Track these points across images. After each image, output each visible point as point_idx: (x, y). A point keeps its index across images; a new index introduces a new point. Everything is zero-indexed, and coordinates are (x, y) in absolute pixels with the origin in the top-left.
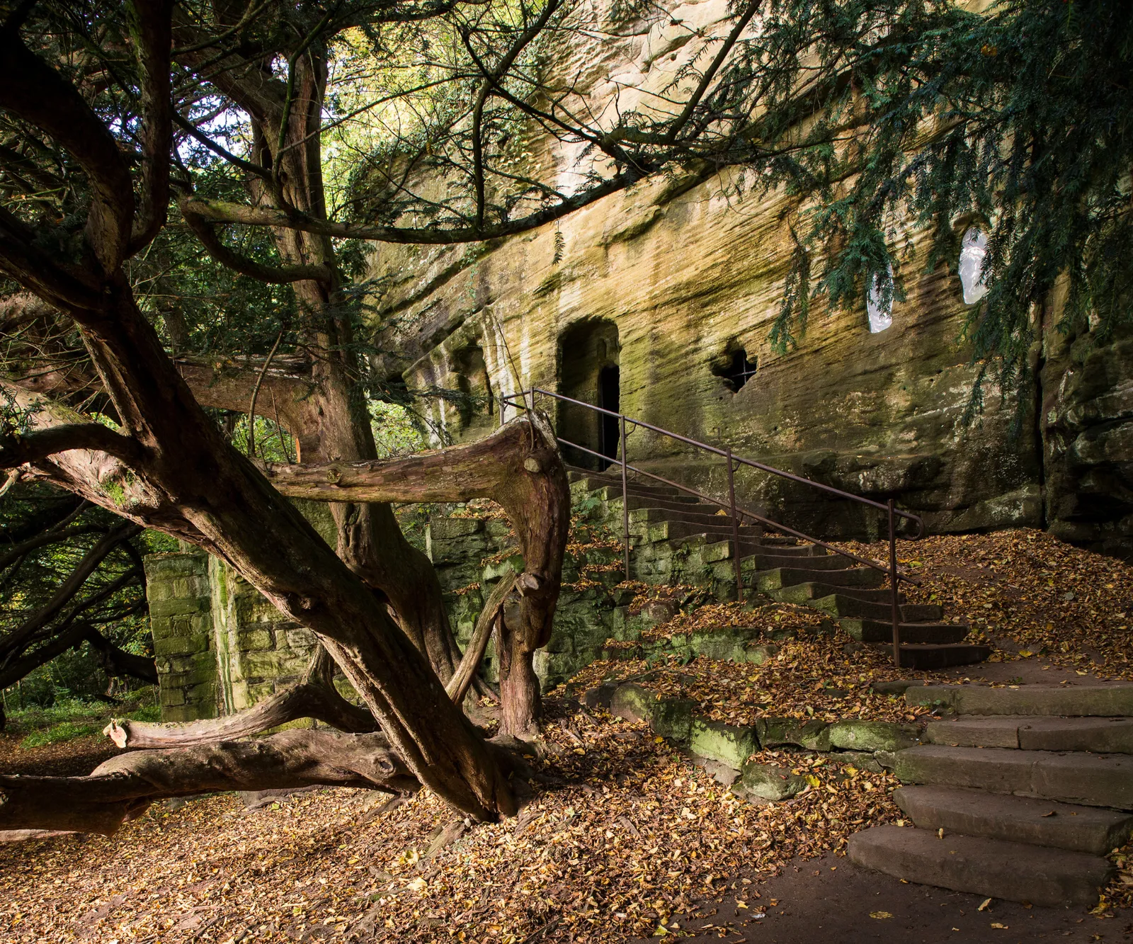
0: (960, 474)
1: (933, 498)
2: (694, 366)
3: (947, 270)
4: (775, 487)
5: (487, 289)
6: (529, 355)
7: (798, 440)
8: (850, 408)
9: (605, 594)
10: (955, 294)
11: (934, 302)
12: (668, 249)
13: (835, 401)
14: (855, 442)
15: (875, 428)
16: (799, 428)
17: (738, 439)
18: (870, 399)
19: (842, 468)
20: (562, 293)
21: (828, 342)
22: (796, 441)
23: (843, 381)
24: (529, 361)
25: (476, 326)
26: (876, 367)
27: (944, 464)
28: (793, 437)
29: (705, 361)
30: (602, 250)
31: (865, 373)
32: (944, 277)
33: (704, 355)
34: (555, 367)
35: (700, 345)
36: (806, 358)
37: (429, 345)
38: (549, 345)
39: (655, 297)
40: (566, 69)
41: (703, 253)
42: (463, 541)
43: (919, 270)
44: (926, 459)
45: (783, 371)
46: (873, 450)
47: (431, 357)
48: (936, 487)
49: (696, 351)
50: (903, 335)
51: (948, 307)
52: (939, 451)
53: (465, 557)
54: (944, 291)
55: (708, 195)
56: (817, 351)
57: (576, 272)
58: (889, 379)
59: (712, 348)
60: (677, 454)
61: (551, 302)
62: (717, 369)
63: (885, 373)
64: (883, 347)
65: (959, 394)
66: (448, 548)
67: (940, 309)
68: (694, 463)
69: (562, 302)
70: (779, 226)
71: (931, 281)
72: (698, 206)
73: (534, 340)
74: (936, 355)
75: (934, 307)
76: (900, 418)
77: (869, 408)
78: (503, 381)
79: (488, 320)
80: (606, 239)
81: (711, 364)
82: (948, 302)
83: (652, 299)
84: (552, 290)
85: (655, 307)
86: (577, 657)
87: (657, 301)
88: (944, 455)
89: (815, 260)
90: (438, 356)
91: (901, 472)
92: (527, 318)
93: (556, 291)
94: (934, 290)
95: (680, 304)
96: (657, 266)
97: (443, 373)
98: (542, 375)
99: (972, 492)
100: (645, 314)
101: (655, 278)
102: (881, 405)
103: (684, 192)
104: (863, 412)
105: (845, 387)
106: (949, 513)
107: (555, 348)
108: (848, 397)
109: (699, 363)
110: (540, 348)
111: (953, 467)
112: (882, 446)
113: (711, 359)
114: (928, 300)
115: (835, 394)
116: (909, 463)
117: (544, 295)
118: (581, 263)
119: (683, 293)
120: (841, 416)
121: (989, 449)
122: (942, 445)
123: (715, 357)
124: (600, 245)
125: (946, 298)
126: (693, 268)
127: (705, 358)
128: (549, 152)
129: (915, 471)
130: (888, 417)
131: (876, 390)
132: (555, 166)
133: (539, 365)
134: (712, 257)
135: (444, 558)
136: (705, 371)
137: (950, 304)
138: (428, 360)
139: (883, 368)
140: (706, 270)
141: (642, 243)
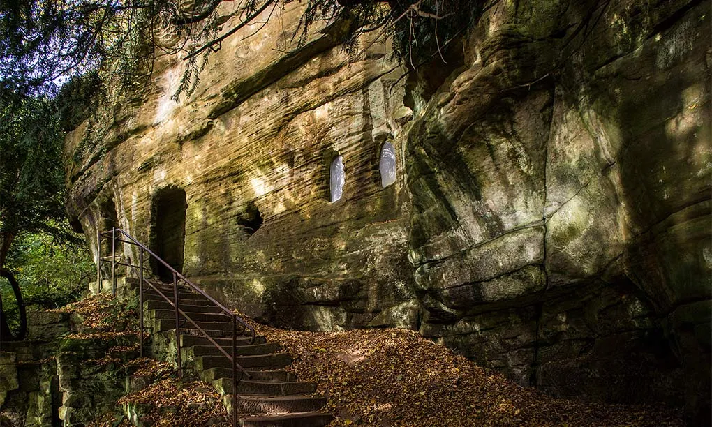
0: (373, 291)
1: (359, 305)
2: (227, 219)
3: (370, 166)
4: (269, 295)
5: (114, 166)
6: (136, 208)
7: (283, 267)
8: (314, 247)
9: (121, 367)
10: (375, 181)
11: (363, 186)
12: (216, 146)
13: (305, 243)
14: (314, 269)
15: (327, 261)
16: (284, 259)
17: (250, 265)
18: (324, 242)
19: (302, 285)
20: (156, 171)
21: (303, 207)
22: (282, 267)
23: (310, 231)
24: (136, 212)
25: (110, 189)
26: (329, 223)
27: (362, 285)
28: (280, 265)
29: (234, 216)
30: (177, 146)
31: (322, 226)
32: (369, 170)
33: (233, 212)
34: (150, 216)
35: (232, 206)
36: (291, 216)
37: (89, 201)
38: (147, 202)
39: (207, 175)
40: (158, 32)
41: (234, 149)
42: (51, 327)
43: (355, 166)
44: (351, 281)
45: (277, 224)
46: (324, 274)
47: (91, 208)
48: (360, 299)
49: (229, 209)
50: (345, 205)
51: (370, 188)
52: (359, 277)
53: (53, 338)
54: (369, 179)
55: (240, 114)
56: (296, 212)
57: (163, 158)
58: (335, 232)
59: (239, 208)
60: (216, 273)
61: (149, 176)
62: (241, 221)
63: (334, 227)
64: (334, 211)
65: (370, 242)
66: (41, 332)
67: (366, 190)
68: (224, 279)
69: (155, 176)
70: (277, 135)
71: (361, 172)
72: (234, 121)
73: (139, 199)
74: (362, 218)
75: (363, 188)
76: (340, 255)
77: (324, 248)
78: (124, 224)
79: (116, 186)
80: (180, 138)
81: (238, 218)
82: (370, 186)
83: (205, 176)
84: (150, 168)
85: (207, 182)
86: (96, 410)
87: (208, 178)
88: (362, 279)
89: (297, 157)
90: (94, 207)
91: (336, 289)
92: (136, 185)
93: (153, 169)
94: (363, 178)
95: (221, 180)
96: (209, 157)
97: (98, 217)
98: (143, 221)
99: (381, 302)
100: (202, 185)
101: (208, 163)
102: (331, 248)
103: (226, 112)
104: (320, 251)
105: (311, 234)
106: (370, 314)
107: (150, 204)
108: (312, 241)
109: (231, 217)
110: (144, 204)
111: (368, 287)
112: (330, 272)
113: (237, 215)
114: (360, 184)
115: (305, 239)
116: (341, 283)
117: (145, 171)
118: (165, 153)
119: (222, 174)
120: (308, 253)
121: (387, 276)
122: (361, 273)
123: (241, 214)
124: (176, 142)
125: (369, 183)
126: (228, 158)
127: (234, 214)
128: (154, 84)
129: (345, 288)
130: (334, 255)
131: (328, 237)
132: (158, 93)
133: (142, 215)
134: (238, 152)
135: (37, 338)
136: (234, 221)
137: (373, 187)
138: (89, 209)
139: (332, 224)
140: (234, 160)
141: (202, 142)
